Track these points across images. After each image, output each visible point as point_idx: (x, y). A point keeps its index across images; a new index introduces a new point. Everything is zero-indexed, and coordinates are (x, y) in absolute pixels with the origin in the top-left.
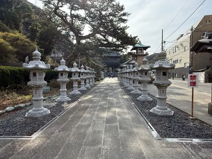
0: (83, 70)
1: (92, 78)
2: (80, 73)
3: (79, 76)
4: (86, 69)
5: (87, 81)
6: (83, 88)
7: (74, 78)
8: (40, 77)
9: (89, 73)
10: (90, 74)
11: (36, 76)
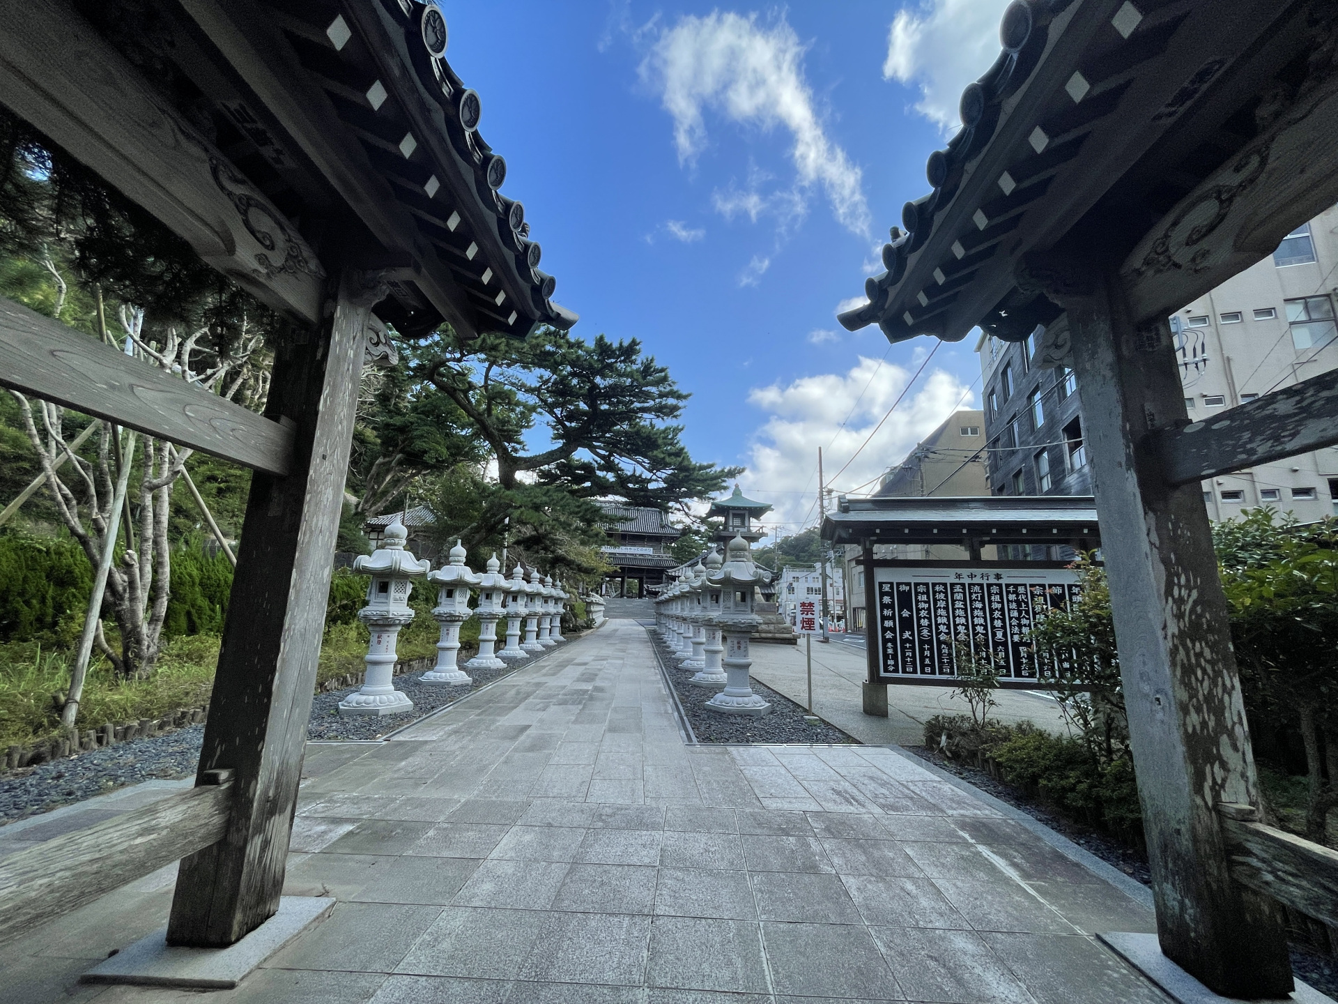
0: (517, 584)
1: (549, 614)
2: (507, 592)
3: (504, 606)
4: (529, 582)
5: (533, 626)
6: (514, 649)
7: (485, 608)
8: (398, 595)
9: (539, 594)
10: (546, 599)
11: (386, 591)
